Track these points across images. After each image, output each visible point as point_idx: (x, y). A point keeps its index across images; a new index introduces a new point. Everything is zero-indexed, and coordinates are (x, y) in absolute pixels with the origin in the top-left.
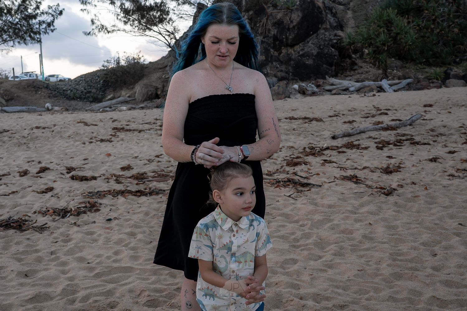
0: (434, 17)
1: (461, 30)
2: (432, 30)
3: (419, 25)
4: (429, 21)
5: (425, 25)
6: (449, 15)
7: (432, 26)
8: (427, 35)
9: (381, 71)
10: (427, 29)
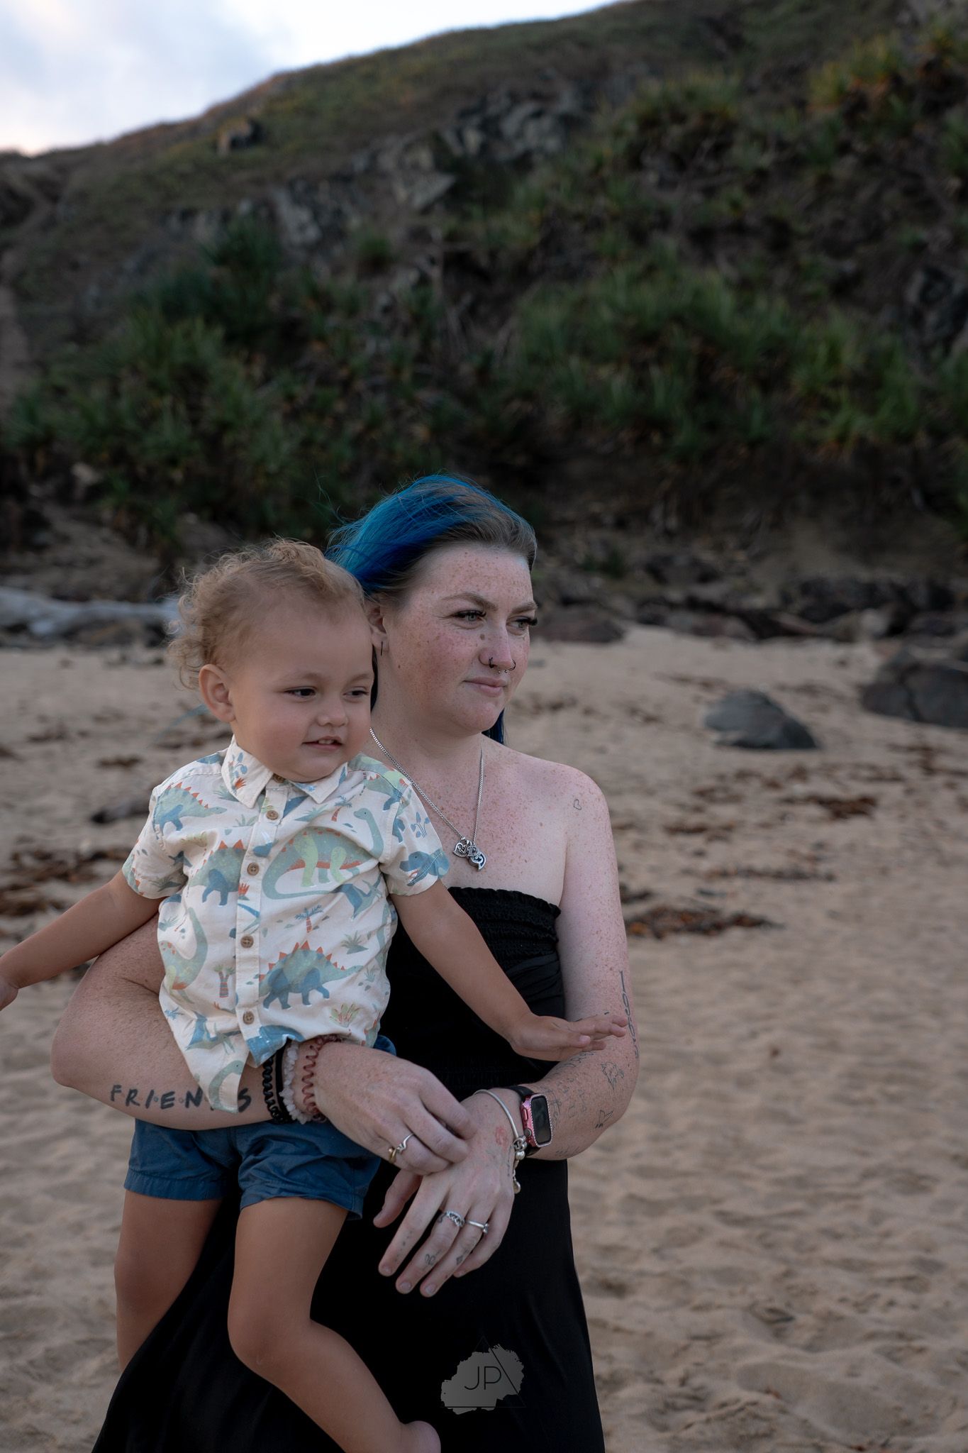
0: (343, 373)
1: (436, 431)
2: (339, 421)
3: (290, 398)
4: (324, 381)
5: (313, 399)
6: (397, 370)
7: (340, 407)
8: (321, 437)
9: (151, 564)
10: (321, 414)
